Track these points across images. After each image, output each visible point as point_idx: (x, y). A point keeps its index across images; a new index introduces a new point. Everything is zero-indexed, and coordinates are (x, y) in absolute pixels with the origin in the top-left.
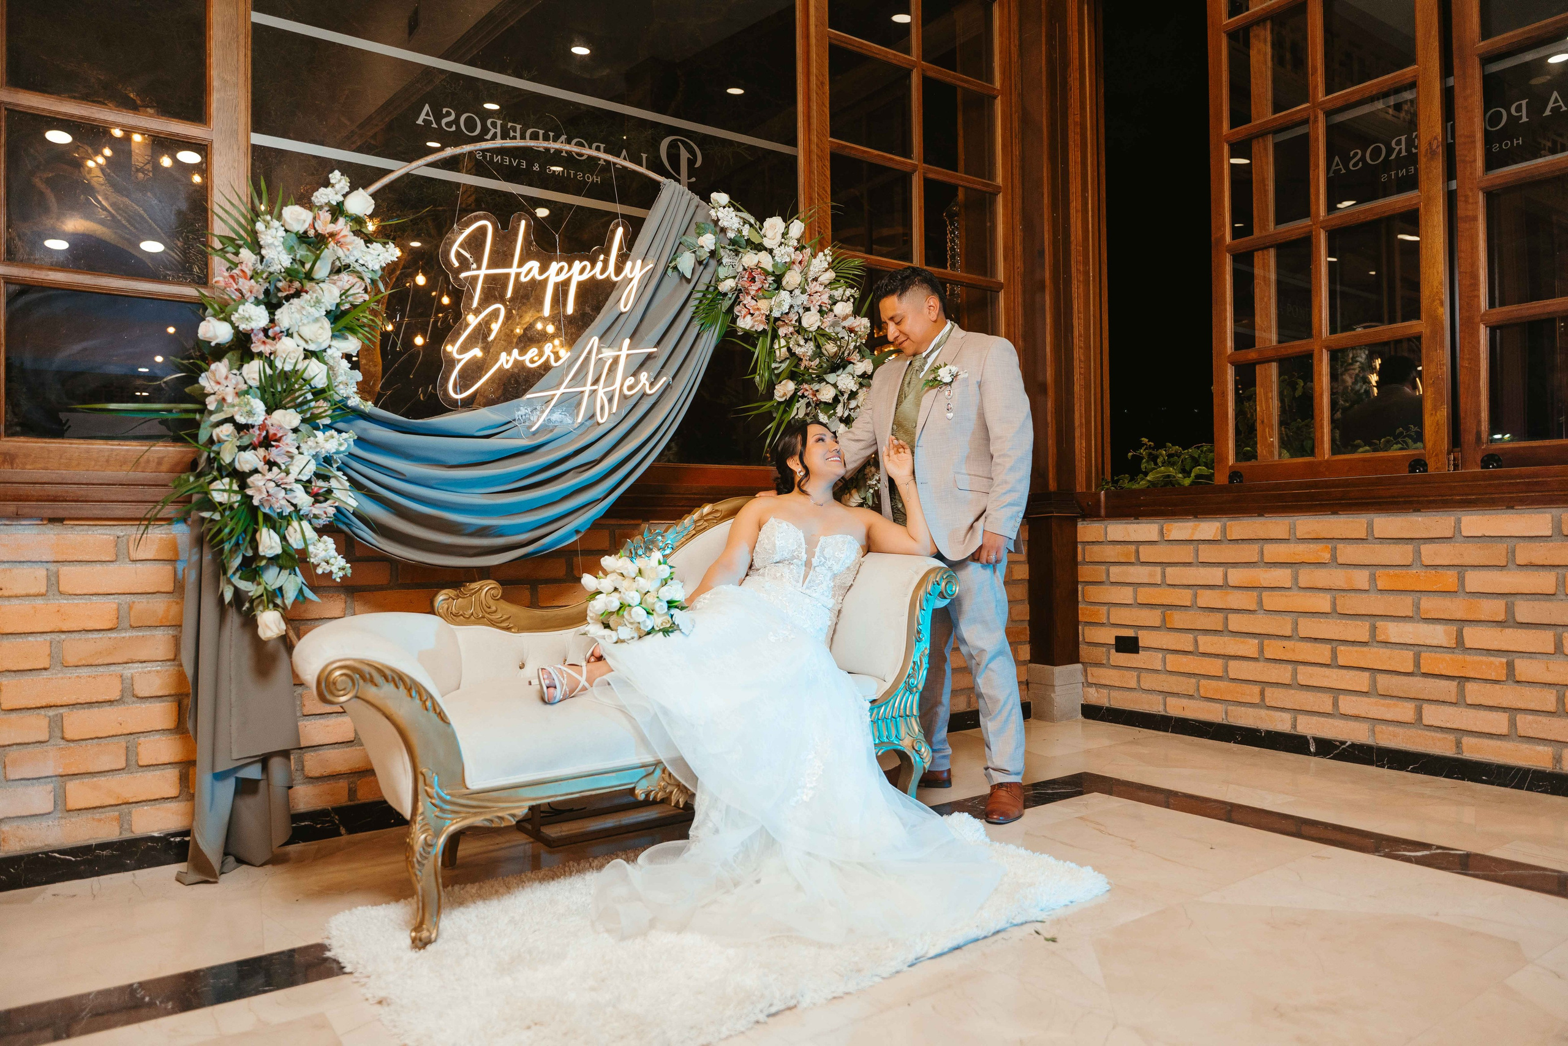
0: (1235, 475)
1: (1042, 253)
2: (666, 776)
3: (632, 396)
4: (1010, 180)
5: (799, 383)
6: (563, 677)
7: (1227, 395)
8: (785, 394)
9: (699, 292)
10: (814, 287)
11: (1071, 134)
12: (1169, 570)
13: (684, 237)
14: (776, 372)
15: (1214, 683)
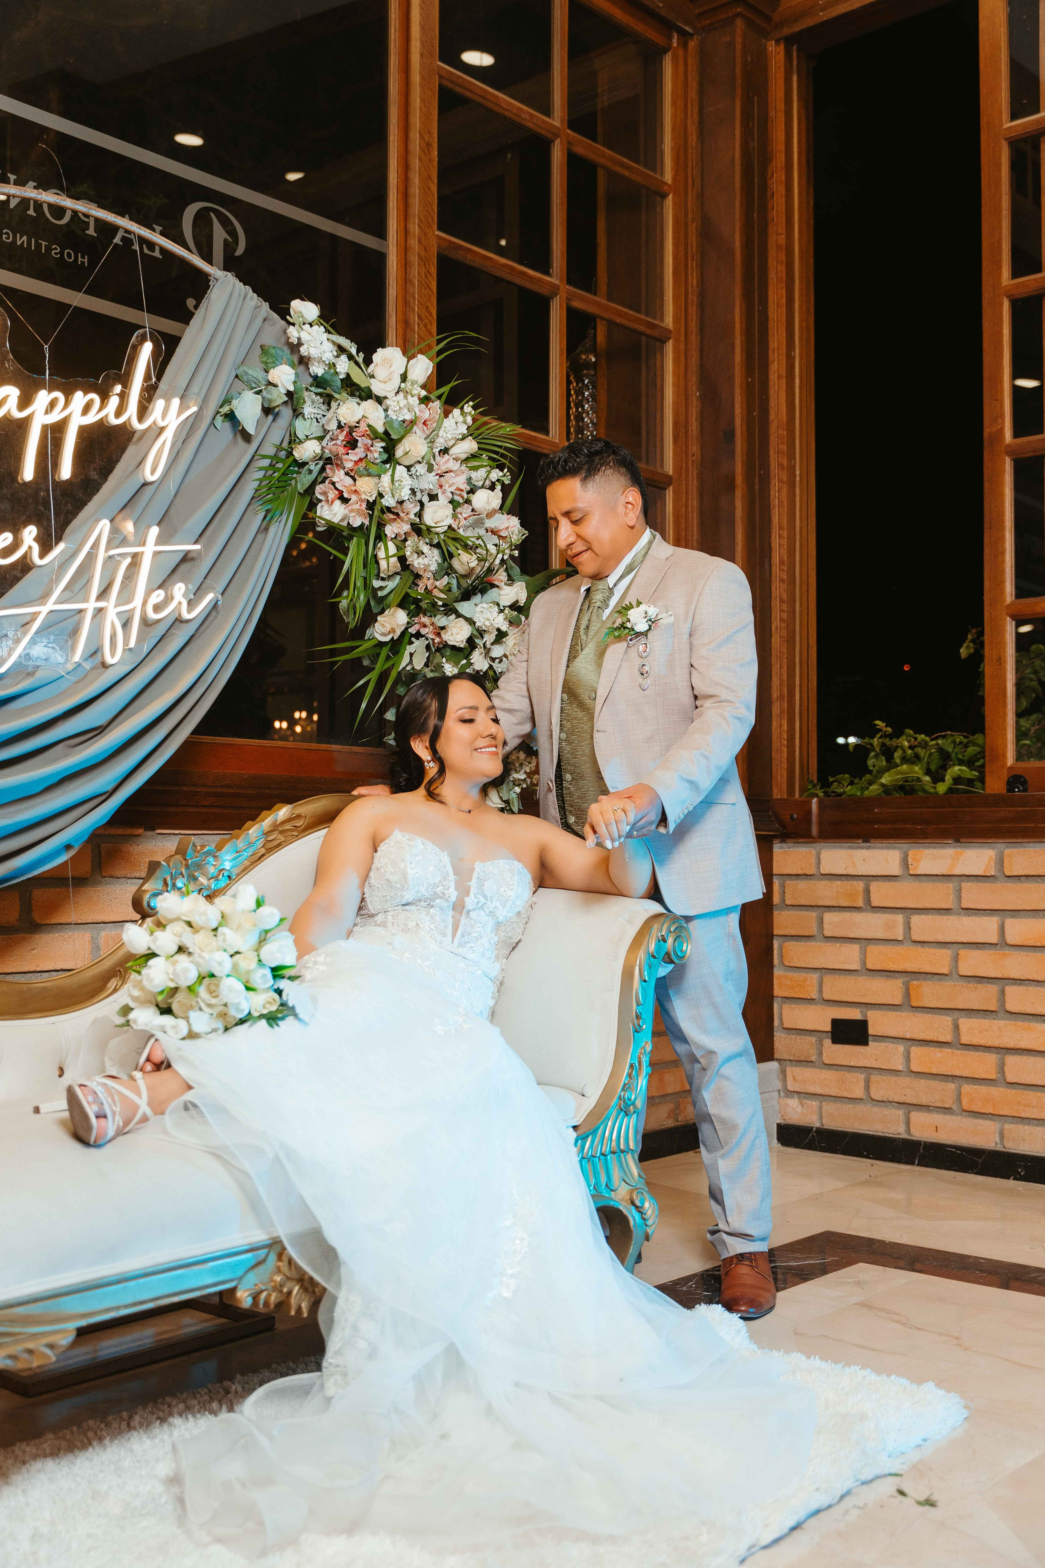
0: (1016, 781)
1: (730, 435)
2: (283, 1265)
3: (159, 621)
4: (683, 322)
5: (411, 615)
6: (114, 1100)
7: (1005, 662)
8: (393, 631)
9: (264, 457)
10: (444, 463)
11: (772, 263)
12: (916, 919)
13: (244, 368)
14: (380, 594)
15: (983, 1089)
